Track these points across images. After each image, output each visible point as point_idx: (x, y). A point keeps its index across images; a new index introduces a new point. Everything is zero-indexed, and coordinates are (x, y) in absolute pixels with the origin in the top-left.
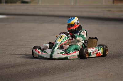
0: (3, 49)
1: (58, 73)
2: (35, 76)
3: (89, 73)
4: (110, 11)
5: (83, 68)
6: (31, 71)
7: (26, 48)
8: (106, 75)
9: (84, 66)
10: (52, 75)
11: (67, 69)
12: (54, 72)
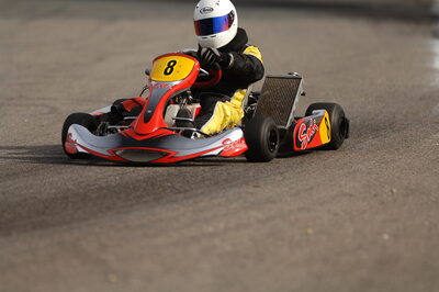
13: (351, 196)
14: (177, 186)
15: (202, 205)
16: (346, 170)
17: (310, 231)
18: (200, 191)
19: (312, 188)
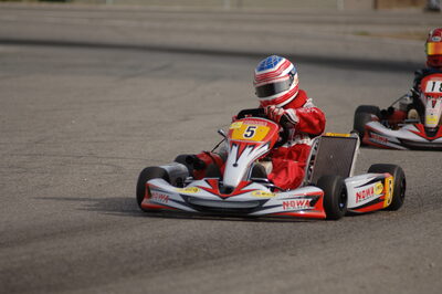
0: (12, 166)
1: (234, 260)
2: (156, 268)
3: (348, 259)
4: (365, 34)
5: (323, 242)
6: (135, 252)
7: (97, 167)
8: (412, 269)
9: (323, 236)
10: (215, 264)
11: (262, 244)
12: (219, 257)
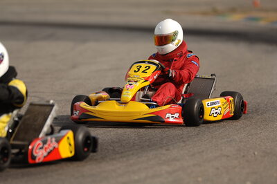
13: (228, 156)
14: (117, 149)
15: (131, 162)
16: (226, 140)
17: (200, 179)
18: (131, 152)
19: (203, 152)
